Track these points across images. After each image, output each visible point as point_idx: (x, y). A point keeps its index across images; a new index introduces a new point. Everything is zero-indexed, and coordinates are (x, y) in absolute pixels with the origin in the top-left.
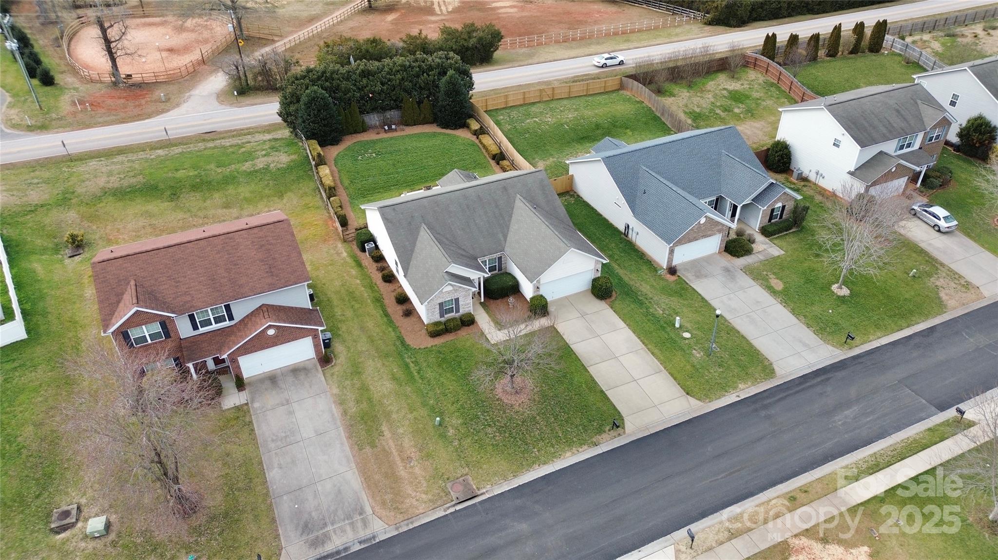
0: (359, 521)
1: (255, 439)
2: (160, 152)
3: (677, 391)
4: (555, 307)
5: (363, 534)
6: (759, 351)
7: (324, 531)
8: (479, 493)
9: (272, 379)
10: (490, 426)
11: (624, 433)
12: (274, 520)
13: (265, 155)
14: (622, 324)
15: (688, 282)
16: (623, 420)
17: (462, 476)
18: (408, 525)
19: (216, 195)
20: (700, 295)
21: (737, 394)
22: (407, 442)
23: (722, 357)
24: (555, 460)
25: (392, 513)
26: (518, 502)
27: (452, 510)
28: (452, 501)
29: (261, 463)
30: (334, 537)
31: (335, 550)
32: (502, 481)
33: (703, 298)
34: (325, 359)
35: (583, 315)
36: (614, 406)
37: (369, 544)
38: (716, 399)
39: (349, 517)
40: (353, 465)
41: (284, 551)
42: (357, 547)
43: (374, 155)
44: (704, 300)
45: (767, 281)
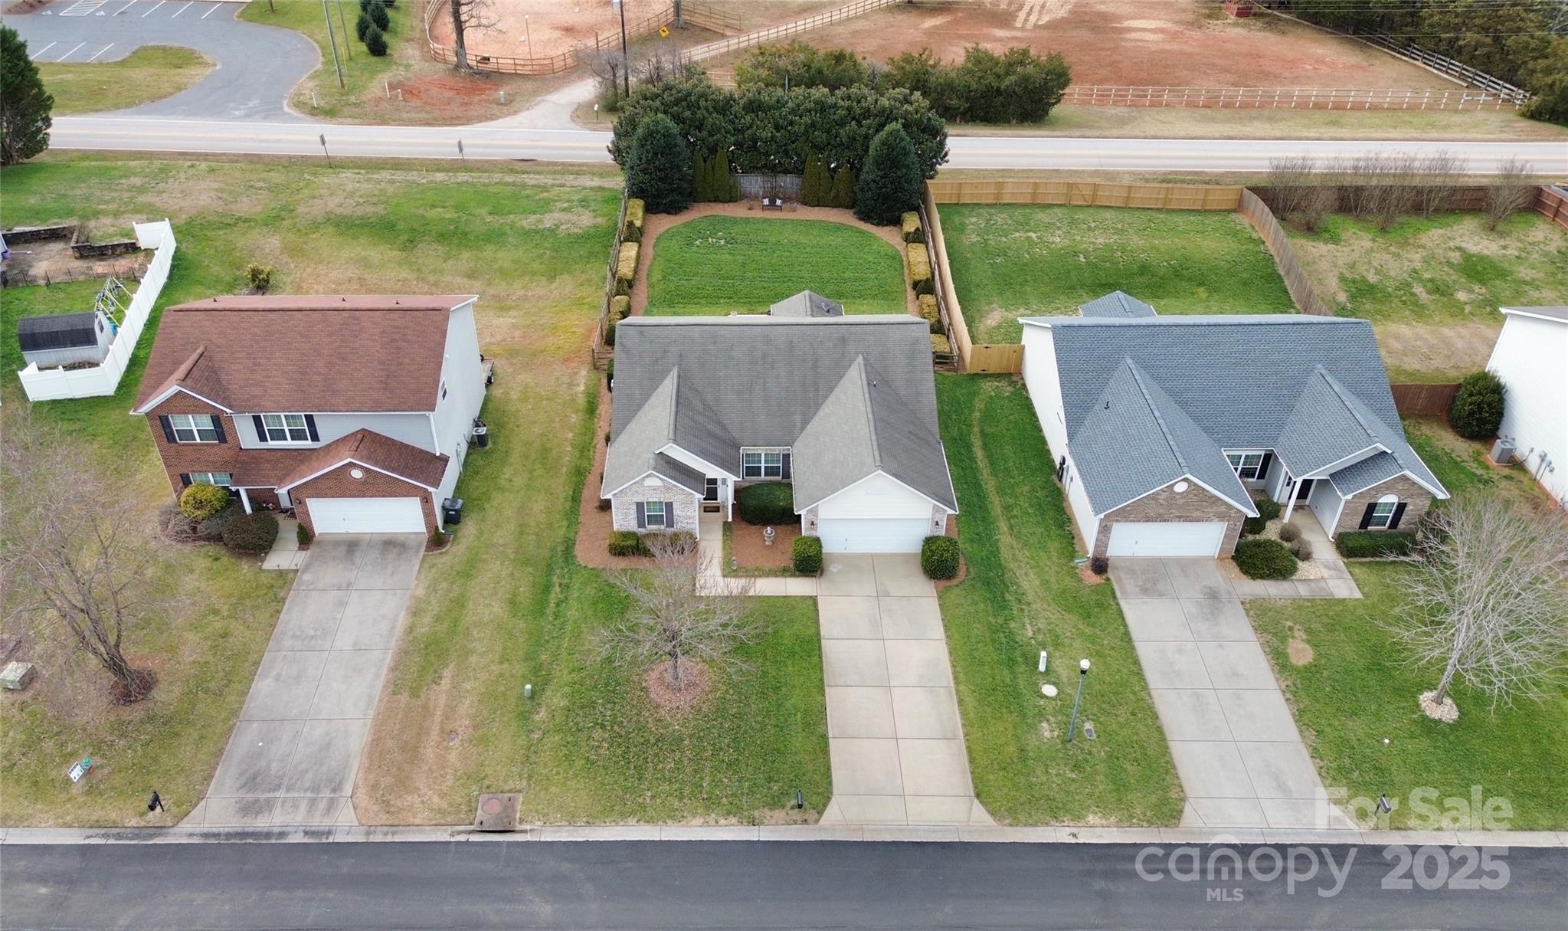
0: (325, 800)
1: (273, 626)
2: (439, 176)
3: (961, 782)
4: (840, 567)
5: (318, 822)
6: (1174, 768)
7: (271, 795)
8: (518, 827)
9: (351, 546)
10: (603, 727)
11: (817, 821)
12: (221, 751)
13: (564, 210)
14: (939, 632)
15: (1118, 594)
16: (829, 798)
17: (510, 791)
18: (386, 834)
19: (466, 255)
20: (1125, 625)
21: (1073, 830)
22: (465, 707)
23: (1090, 753)
24: (669, 822)
25: (376, 808)
26: (566, 867)
27: (462, 838)
28: (471, 824)
29: (257, 664)
30: (277, 811)
31: (266, 830)
32: (564, 823)
33: (1127, 633)
34: (437, 541)
35: (882, 594)
36: (829, 769)
37: (317, 841)
38: (1025, 825)
39: (316, 789)
40: (371, 713)
41: (203, 803)
42: (298, 838)
43: (722, 242)
44: (1127, 637)
45: (1284, 640)
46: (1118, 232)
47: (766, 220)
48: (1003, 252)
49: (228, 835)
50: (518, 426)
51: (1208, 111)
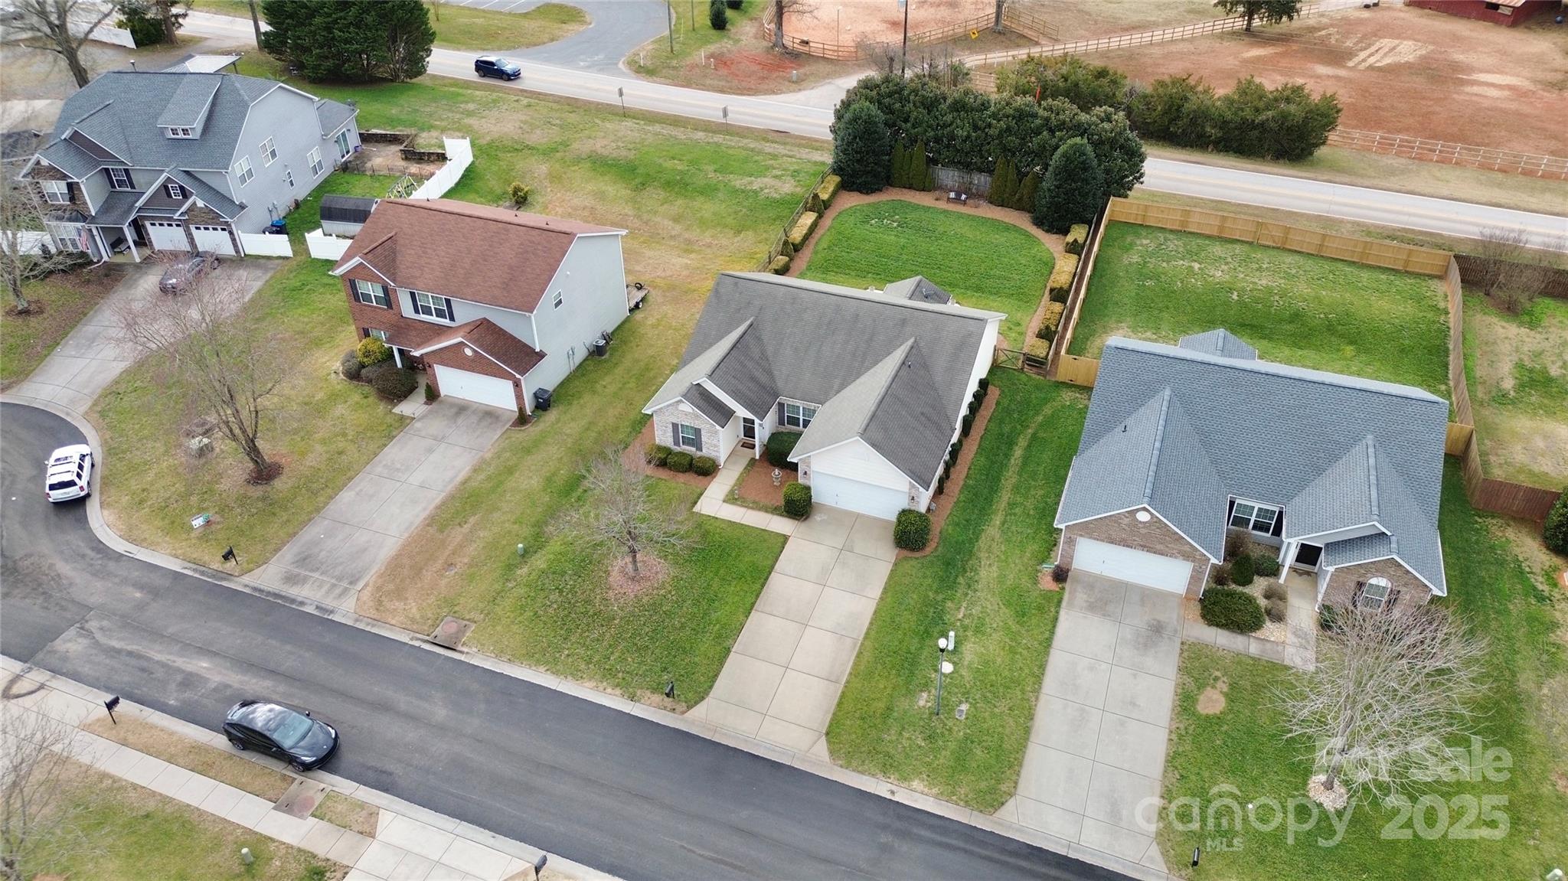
0: (341, 589)
1: (376, 455)
3: (821, 719)
4: (825, 518)
5: (329, 602)
6: (1021, 765)
7: (310, 574)
8: (459, 648)
9: (462, 408)
10: (561, 592)
11: (683, 713)
12: (295, 534)
13: (776, 177)
14: (876, 592)
15: (1064, 604)
16: (703, 698)
17: (469, 620)
18: (368, 624)
19: (680, 202)
20: (1052, 632)
21: (894, 788)
22: (472, 550)
23: (950, 730)
24: (570, 678)
25: (372, 604)
26: (475, 687)
27: (417, 643)
28: (428, 635)
29: (351, 479)
30: (308, 586)
31: (293, 597)
32: (493, 655)
33: (1050, 640)
34: (522, 420)
35: (847, 548)
36: (716, 676)
37: (321, 615)
38: (853, 770)
39: (340, 579)
40: (406, 535)
41: (265, 566)
42: (311, 609)
43: (895, 224)
44: (1048, 643)
45: (1201, 687)
46: (1288, 277)
47: (945, 211)
48: (1156, 277)
49: (269, 593)
50: (637, 346)
51: (1500, 176)
